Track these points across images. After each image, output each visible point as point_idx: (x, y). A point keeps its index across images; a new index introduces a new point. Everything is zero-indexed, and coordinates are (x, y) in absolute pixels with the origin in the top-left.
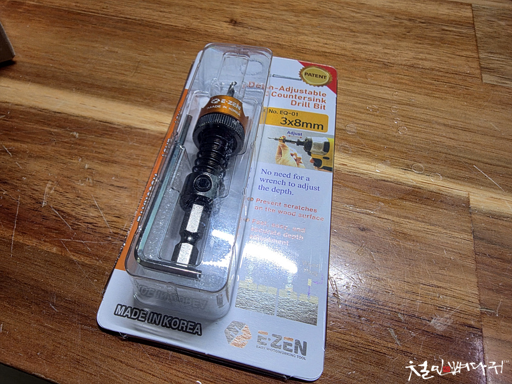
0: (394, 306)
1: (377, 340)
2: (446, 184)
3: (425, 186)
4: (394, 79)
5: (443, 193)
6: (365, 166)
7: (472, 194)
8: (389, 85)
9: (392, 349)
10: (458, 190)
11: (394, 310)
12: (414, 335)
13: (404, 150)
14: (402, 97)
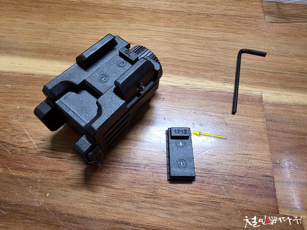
0: (223, 171)
1: (214, 195)
4: (214, 24)
5: (247, 94)
6: (200, 84)
7: (263, 93)
8: (211, 28)
9: (223, 199)
10: (255, 91)
11: (223, 174)
12: (236, 187)
13: (223, 70)
14: (220, 35)
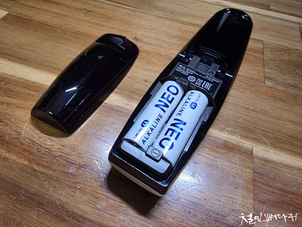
0: (208, 207)
2: (242, 141)
3: (230, 141)
5: (239, 145)
7: (254, 147)
10: (247, 144)
11: (208, 210)
12: (218, 225)
